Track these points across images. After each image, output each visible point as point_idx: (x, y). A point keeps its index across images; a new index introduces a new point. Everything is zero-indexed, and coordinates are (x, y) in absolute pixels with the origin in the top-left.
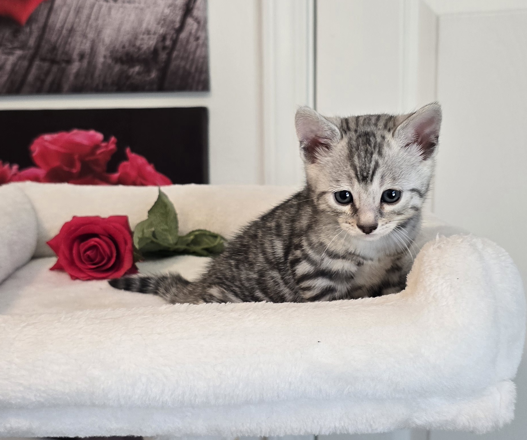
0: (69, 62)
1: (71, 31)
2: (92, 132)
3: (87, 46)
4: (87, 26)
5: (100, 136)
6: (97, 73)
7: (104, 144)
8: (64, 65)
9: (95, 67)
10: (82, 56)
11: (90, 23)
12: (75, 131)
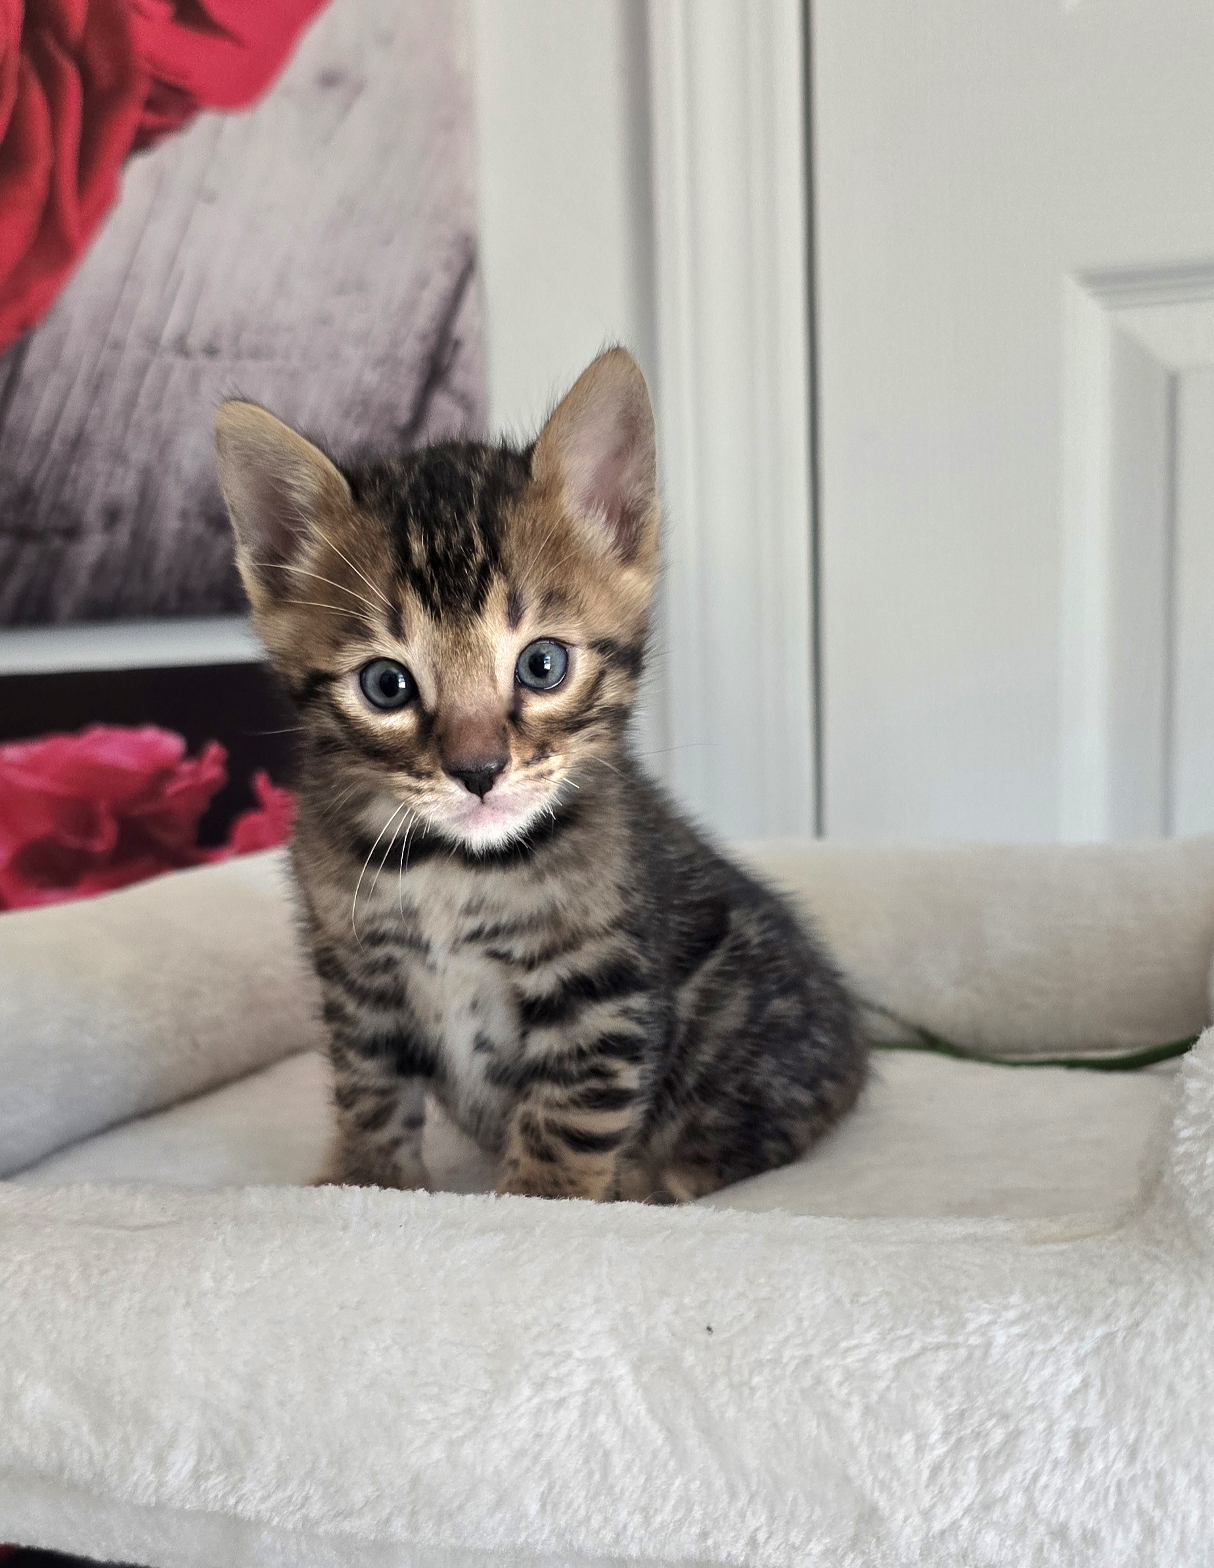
0: (73, 532)
1: (78, 443)
2: (150, 734)
3: (126, 486)
4: (126, 427)
5: (172, 744)
6: (161, 562)
7: (186, 767)
8: (57, 542)
9: (153, 546)
10: (112, 516)
11: (135, 417)
12: (98, 732)
